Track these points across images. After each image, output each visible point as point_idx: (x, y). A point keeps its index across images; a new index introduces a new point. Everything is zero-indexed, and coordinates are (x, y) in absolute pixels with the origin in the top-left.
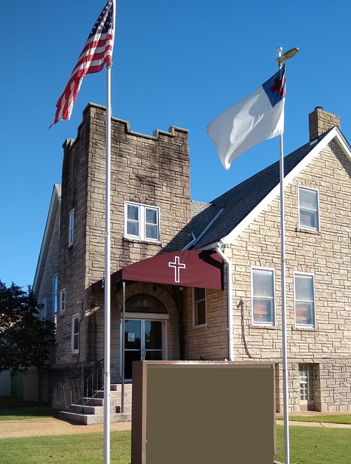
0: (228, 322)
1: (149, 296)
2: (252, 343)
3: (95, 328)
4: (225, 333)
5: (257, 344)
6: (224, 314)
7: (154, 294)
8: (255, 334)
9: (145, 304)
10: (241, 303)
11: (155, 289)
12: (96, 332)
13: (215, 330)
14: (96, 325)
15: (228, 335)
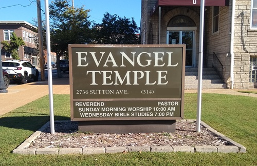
0: (231, 28)
1: (184, 16)
2: (249, 42)
3: (152, 37)
4: (228, 36)
5: (253, 42)
6: (228, 23)
7: (187, 14)
8: (252, 36)
9: (182, 21)
10: (242, 14)
11: (188, 11)
12: (153, 39)
13: (223, 34)
14: (153, 36)
15: (230, 37)
